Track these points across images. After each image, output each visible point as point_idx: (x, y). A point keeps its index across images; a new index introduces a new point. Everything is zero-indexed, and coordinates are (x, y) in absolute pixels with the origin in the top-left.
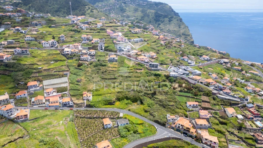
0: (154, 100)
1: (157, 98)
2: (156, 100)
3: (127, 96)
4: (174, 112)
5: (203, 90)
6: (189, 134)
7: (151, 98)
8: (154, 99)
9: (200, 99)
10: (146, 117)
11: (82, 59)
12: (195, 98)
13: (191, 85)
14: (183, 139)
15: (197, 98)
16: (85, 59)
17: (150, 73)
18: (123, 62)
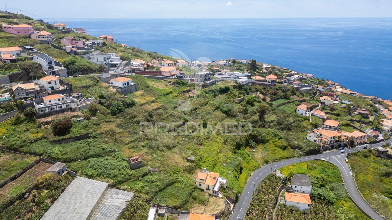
0: (270, 127)
1: (272, 121)
2: (272, 125)
3: (237, 143)
4: (303, 130)
5: (287, 89)
6: (342, 144)
7: (264, 127)
8: (270, 125)
9: (295, 101)
10: (293, 157)
11: (47, 110)
12: (291, 102)
13: (272, 88)
14: (350, 153)
15: (293, 102)
16: (57, 108)
17: (211, 91)
18: (148, 87)
